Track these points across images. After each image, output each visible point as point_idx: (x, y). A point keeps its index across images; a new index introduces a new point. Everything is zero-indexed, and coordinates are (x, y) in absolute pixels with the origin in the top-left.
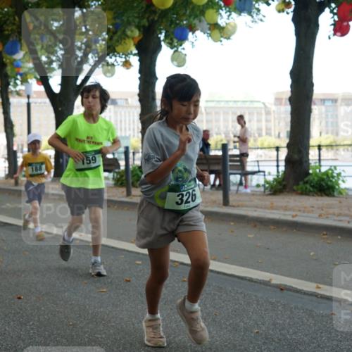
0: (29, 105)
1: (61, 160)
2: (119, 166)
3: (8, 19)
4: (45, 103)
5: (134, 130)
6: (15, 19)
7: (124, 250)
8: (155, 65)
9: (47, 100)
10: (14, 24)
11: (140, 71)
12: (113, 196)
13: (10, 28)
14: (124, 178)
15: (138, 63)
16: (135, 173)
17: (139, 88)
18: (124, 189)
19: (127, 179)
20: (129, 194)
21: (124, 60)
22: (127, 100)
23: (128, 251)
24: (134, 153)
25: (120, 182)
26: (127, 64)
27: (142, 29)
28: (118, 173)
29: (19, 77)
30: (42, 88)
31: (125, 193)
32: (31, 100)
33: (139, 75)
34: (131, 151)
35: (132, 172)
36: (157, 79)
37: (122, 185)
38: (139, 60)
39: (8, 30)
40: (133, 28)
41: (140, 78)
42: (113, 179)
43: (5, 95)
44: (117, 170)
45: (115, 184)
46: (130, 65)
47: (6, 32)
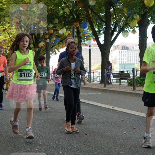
0: (90, 50)
1: (104, 74)
2: (130, 77)
3: (81, 13)
4: (97, 49)
5: (136, 61)
6: (84, 13)
7: (132, 114)
8: (146, 32)
9: (98, 48)
10: (84, 15)
11: (140, 34)
12: (127, 90)
13: (82, 17)
14: (132, 82)
15: (139, 31)
16: (137, 80)
17: (139, 42)
18: (132, 87)
19: (134, 83)
20: (134, 89)
21: (132, 29)
22: (133, 47)
23: (134, 115)
24: (136, 71)
25: (130, 84)
26: (134, 31)
27: (141, 16)
28: (129, 80)
29: (86, 37)
30: (96, 42)
31: (133, 89)
32: (91, 48)
33: (139, 36)
34: (135, 70)
35: (136, 79)
36: (147, 38)
37: (131, 85)
38: (139, 30)
39: (81, 17)
40: (137, 15)
41: (139, 38)
42: (127, 82)
43: (80, 46)
44: (129, 79)
45: (128, 85)
46: (135, 31)
47: (81, 18)
